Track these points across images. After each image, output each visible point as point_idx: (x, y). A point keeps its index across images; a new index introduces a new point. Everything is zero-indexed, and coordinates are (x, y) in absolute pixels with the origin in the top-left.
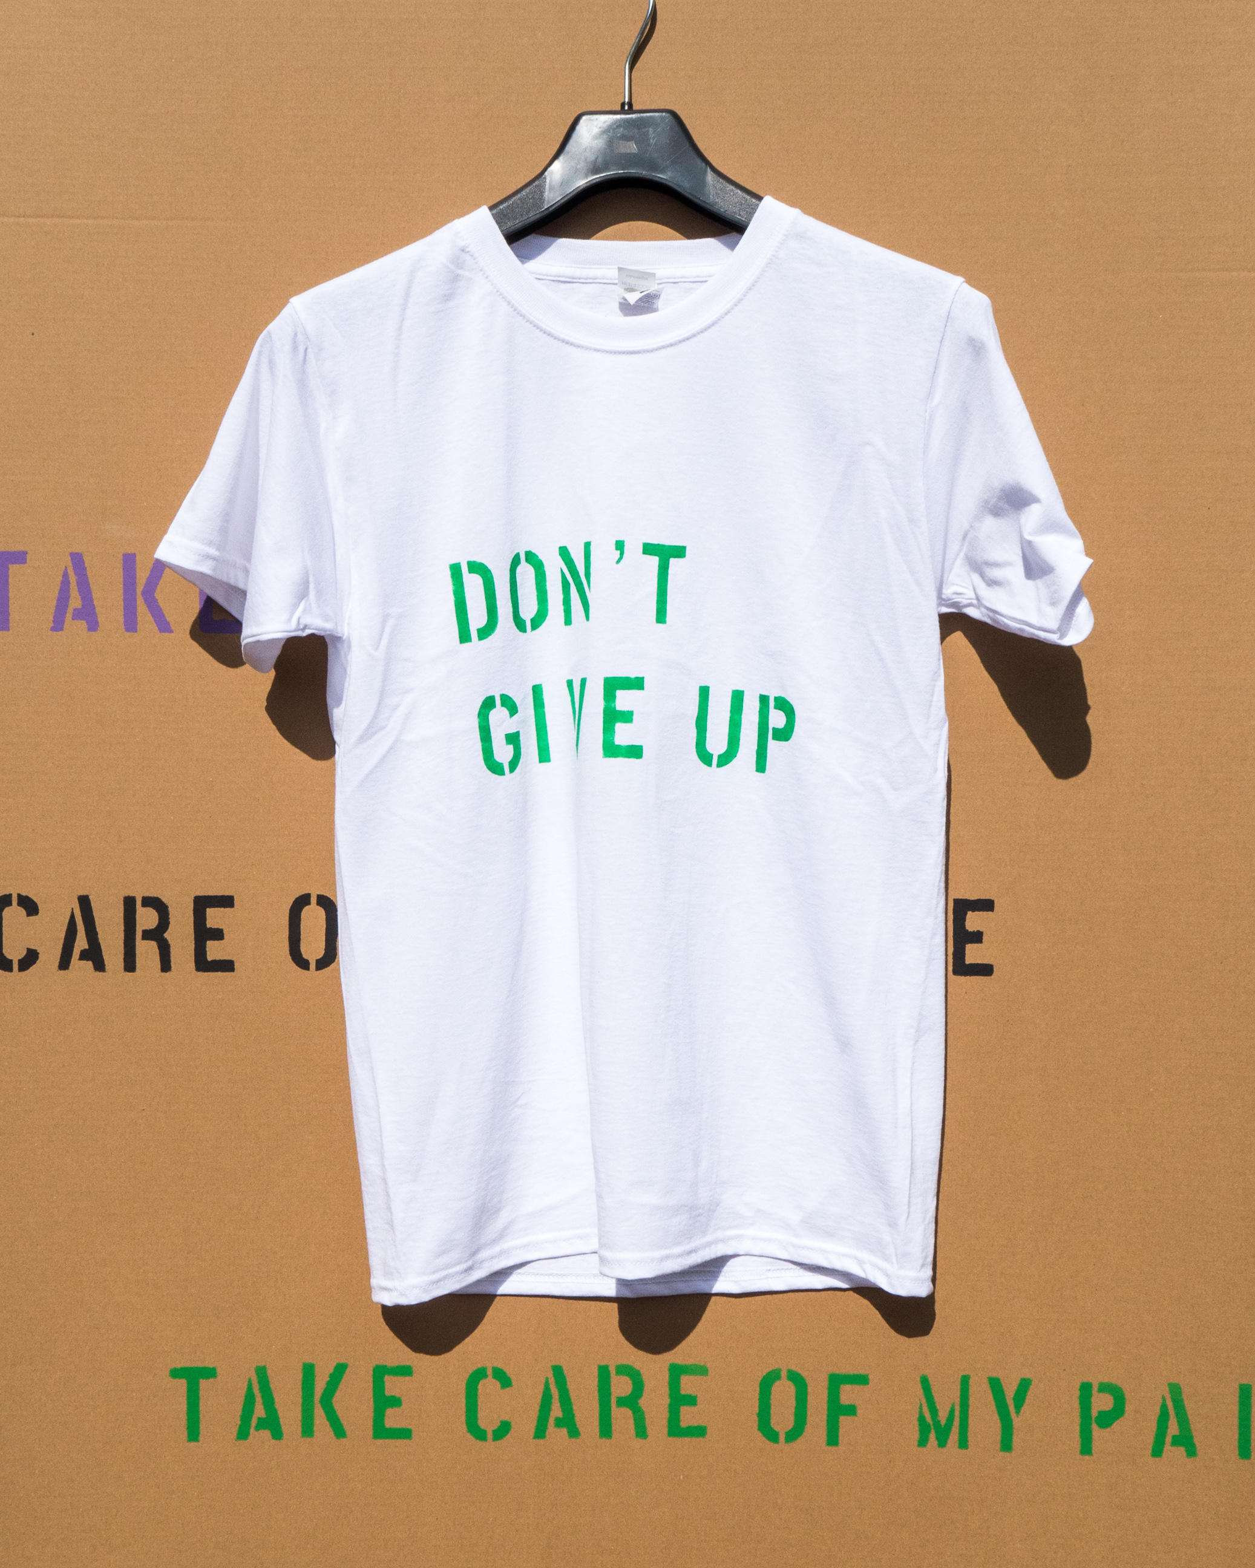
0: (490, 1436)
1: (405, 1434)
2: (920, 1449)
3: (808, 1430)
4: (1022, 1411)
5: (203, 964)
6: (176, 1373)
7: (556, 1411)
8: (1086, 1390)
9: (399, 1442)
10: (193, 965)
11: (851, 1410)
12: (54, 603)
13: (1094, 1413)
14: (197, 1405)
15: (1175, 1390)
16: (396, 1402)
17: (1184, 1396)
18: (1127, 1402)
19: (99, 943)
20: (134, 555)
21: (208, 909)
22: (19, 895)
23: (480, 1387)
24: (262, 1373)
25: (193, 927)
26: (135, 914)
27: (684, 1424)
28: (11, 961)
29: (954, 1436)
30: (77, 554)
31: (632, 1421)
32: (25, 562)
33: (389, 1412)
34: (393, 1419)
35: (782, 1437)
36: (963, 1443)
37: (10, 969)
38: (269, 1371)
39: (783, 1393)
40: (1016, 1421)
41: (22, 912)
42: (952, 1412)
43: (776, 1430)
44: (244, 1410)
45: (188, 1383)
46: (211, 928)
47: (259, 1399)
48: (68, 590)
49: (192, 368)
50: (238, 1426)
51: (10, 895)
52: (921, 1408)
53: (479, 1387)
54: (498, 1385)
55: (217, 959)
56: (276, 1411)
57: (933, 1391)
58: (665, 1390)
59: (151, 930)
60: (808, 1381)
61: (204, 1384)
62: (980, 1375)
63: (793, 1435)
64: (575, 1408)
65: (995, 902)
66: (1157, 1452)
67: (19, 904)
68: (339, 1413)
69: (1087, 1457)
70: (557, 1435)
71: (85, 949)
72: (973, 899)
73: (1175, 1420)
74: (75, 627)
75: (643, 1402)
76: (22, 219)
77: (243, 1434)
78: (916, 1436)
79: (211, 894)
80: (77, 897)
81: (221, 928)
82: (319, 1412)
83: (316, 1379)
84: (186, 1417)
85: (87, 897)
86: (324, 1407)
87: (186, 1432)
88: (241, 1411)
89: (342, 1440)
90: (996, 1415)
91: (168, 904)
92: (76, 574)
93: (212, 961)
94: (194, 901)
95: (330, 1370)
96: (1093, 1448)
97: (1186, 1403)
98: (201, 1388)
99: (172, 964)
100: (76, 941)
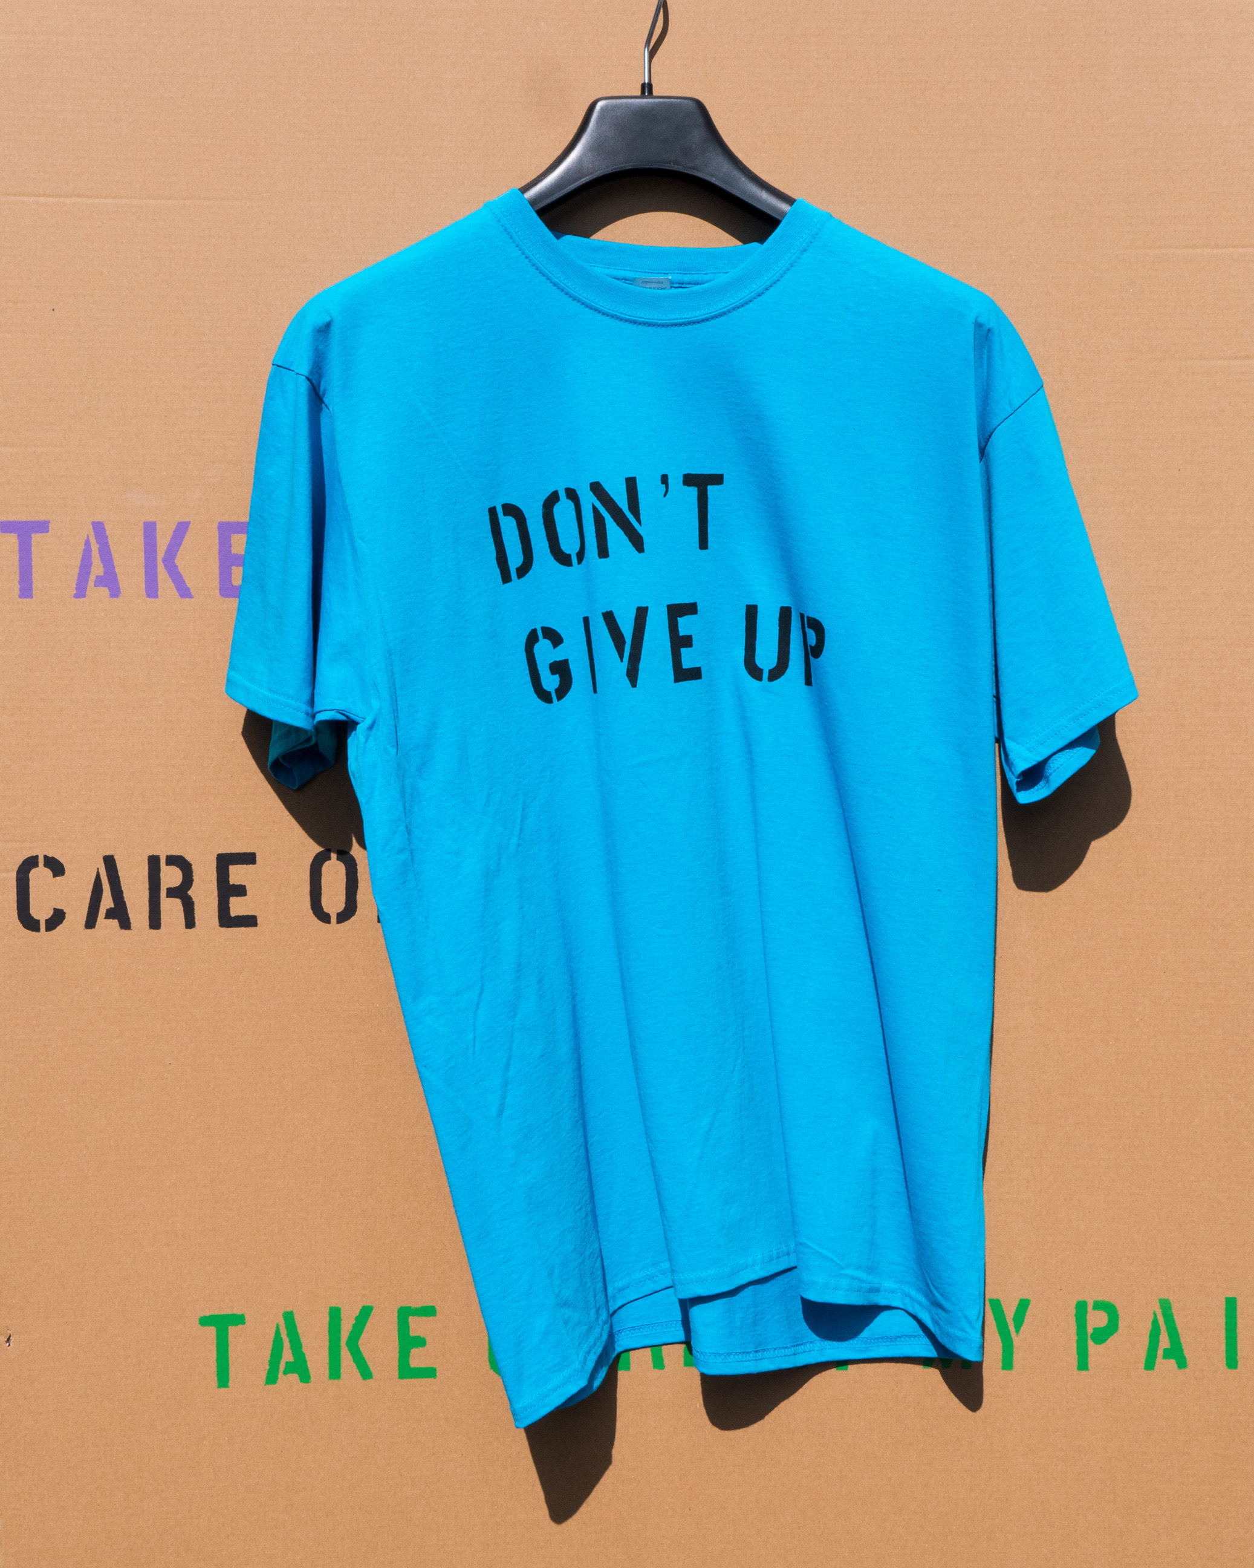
1: (429, 1373)
2: (926, 1371)
4: (1021, 1330)
5: (226, 920)
6: (205, 1321)
8: (1081, 1307)
9: (424, 1381)
10: (216, 921)
12: (77, 570)
13: (1090, 1330)
14: (227, 1351)
15: (1166, 1307)
16: (421, 1342)
17: (1174, 1311)
18: (1120, 1318)
19: (125, 902)
20: (154, 524)
21: (230, 866)
22: (45, 857)
24: (289, 1318)
25: (216, 884)
26: (159, 873)
28: (39, 920)
30: (99, 522)
32: (47, 532)
33: (414, 1352)
34: (418, 1359)
37: (37, 930)
38: (296, 1316)
40: (1016, 1340)
41: (48, 872)
44: (272, 1355)
45: (218, 1331)
46: (234, 885)
47: (286, 1344)
48: (90, 557)
49: (209, 342)
50: (266, 1371)
51: (37, 857)
55: (240, 915)
56: (303, 1355)
59: (175, 888)
61: (232, 1330)
66: (1150, 1365)
67: (46, 865)
68: (366, 1355)
69: (1083, 1372)
71: (111, 908)
73: (1166, 1333)
74: (98, 594)
76: (42, 199)
77: (272, 1378)
79: (233, 851)
80: (102, 858)
81: (243, 884)
82: (345, 1355)
83: (343, 1322)
84: (216, 1364)
85: (112, 857)
86: (350, 1350)
87: (216, 1378)
88: (269, 1356)
89: (369, 1381)
90: (998, 1335)
91: (192, 862)
92: (98, 542)
93: (235, 917)
94: (217, 858)
95: (356, 1313)
96: (1089, 1364)
97: (1176, 1317)
98: (230, 1334)
99: (196, 920)
100: (102, 900)
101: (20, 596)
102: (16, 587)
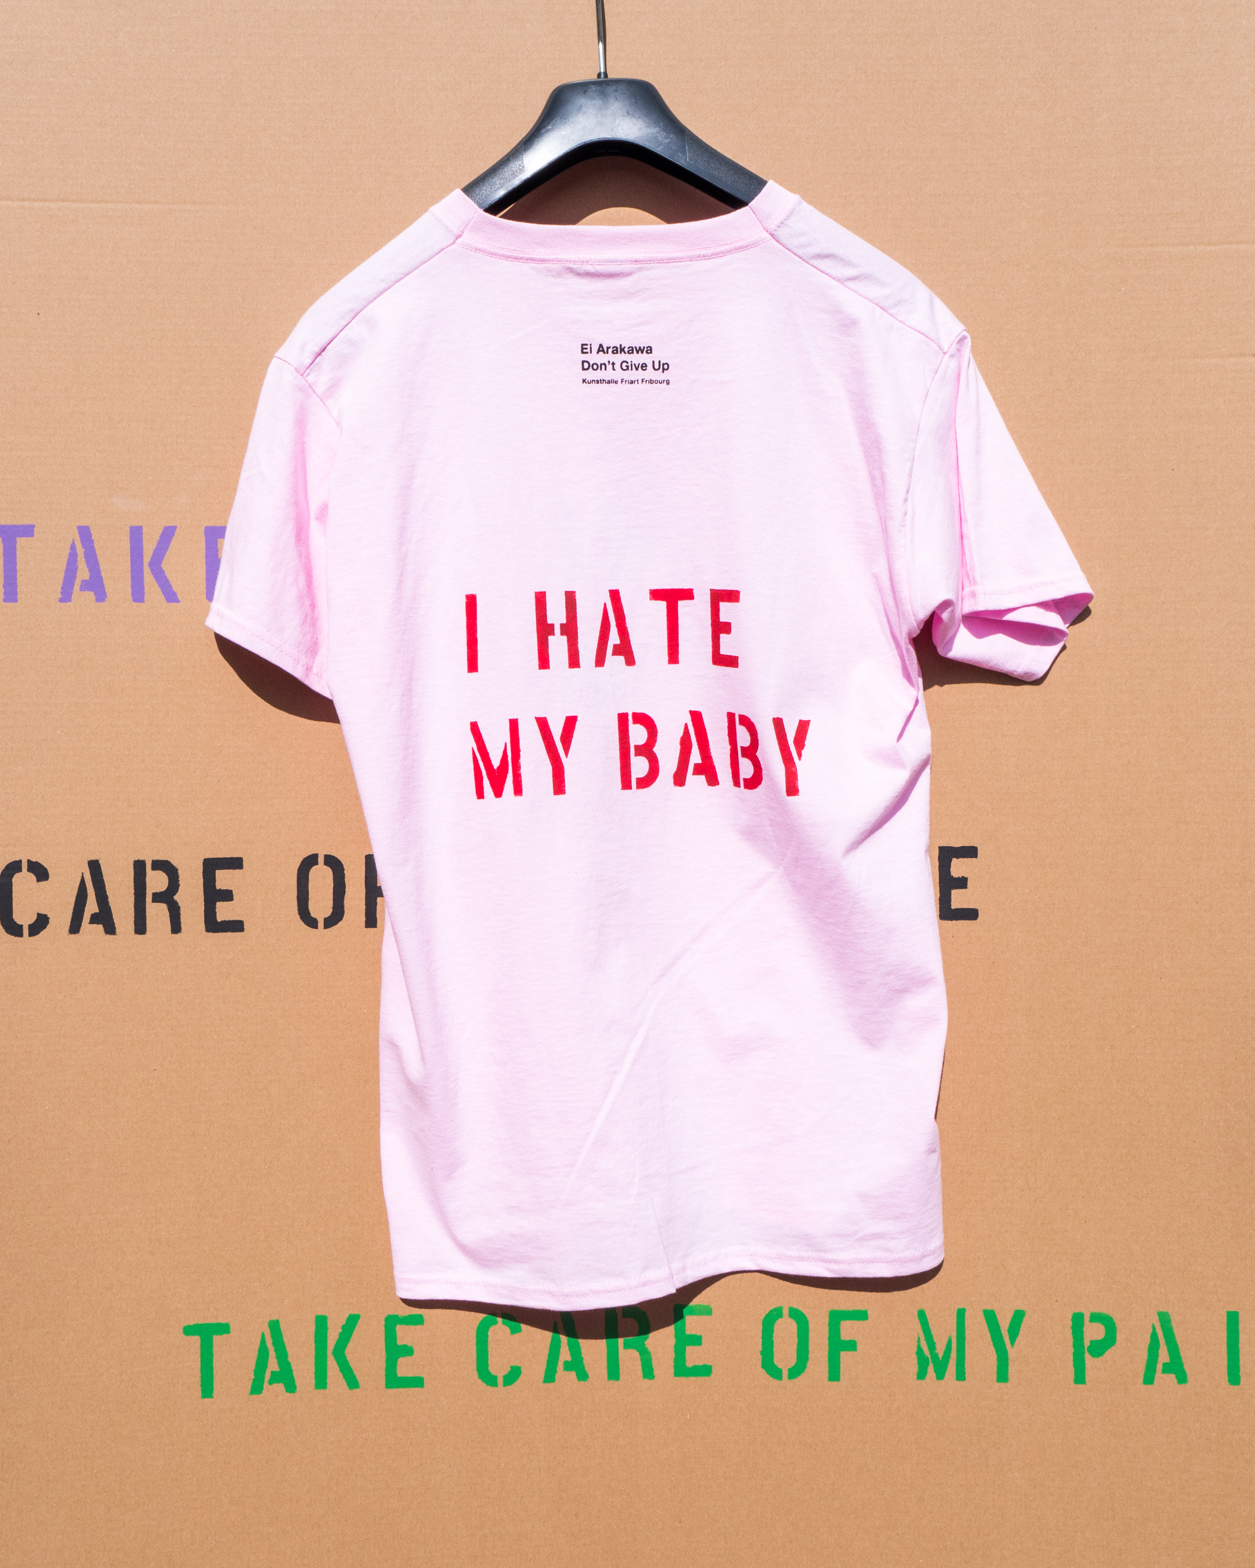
0: (500, 1381)
1: (417, 1382)
2: (920, 1382)
3: (810, 1365)
4: (1016, 1342)
5: (213, 925)
6: (189, 1331)
7: (565, 1356)
8: (1078, 1320)
9: (411, 1391)
10: (203, 925)
11: (852, 1346)
12: (62, 575)
13: (1087, 1344)
14: (211, 1361)
15: (1165, 1319)
16: (408, 1351)
17: (1173, 1325)
18: (1118, 1331)
19: (110, 907)
20: (141, 528)
21: (217, 871)
22: (29, 861)
23: (490, 1333)
24: (275, 1327)
25: (202, 889)
26: (145, 877)
27: (689, 1364)
28: (22, 926)
29: (952, 1368)
30: (85, 527)
31: (639, 1362)
32: (32, 536)
33: (402, 1361)
34: (405, 1368)
35: (785, 1374)
36: (961, 1376)
37: (21, 935)
38: (282, 1326)
39: (786, 1331)
40: (1012, 1352)
41: (32, 877)
42: (949, 1345)
43: (780, 1367)
44: (257, 1364)
45: (202, 1340)
46: (220, 890)
47: (272, 1353)
48: (76, 562)
49: (196, 346)
50: (251, 1381)
51: (20, 861)
52: (919, 1341)
54: (508, 1331)
55: (226, 920)
56: (289, 1364)
57: (930, 1325)
58: (671, 1330)
59: (161, 893)
60: (810, 1318)
61: (217, 1340)
62: (975, 1308)
63: (796, 1371)
64: (583, 1351)
65: (979, 849)
66: (1149, 1379)
67: (29, 870)
68: (352, 1364)
69: (1080, 1386)
70: (566, 1378)
71: (96, 913)
72: (957, 846)
73: (1165, 1347)
74: (83, 598)
75: (650, 1345)
76: (26, 203)
77: (257, 1388)
78: (915, 1369)
79: (220, 856)
80: (87, 862)
81: (230, 889)
82: (332, 1364)
83: (329, 1330)
84: (200, 1374)
85: (97, 861)
86: (337, 1359)
87: (200, 1389)
88: (254, 1366)
89: (355, 1391)
90: (992, 1347)
91: (178, 867)
92: (83, 546)
93: (222, 921)
94: (203, 863)
95: (343, 1321)
96: (1086, 1377)
97: (1175, 1331)
98: (214, 1344)
99: (182, 925)
100: (87, 905)
101: (5, 600)
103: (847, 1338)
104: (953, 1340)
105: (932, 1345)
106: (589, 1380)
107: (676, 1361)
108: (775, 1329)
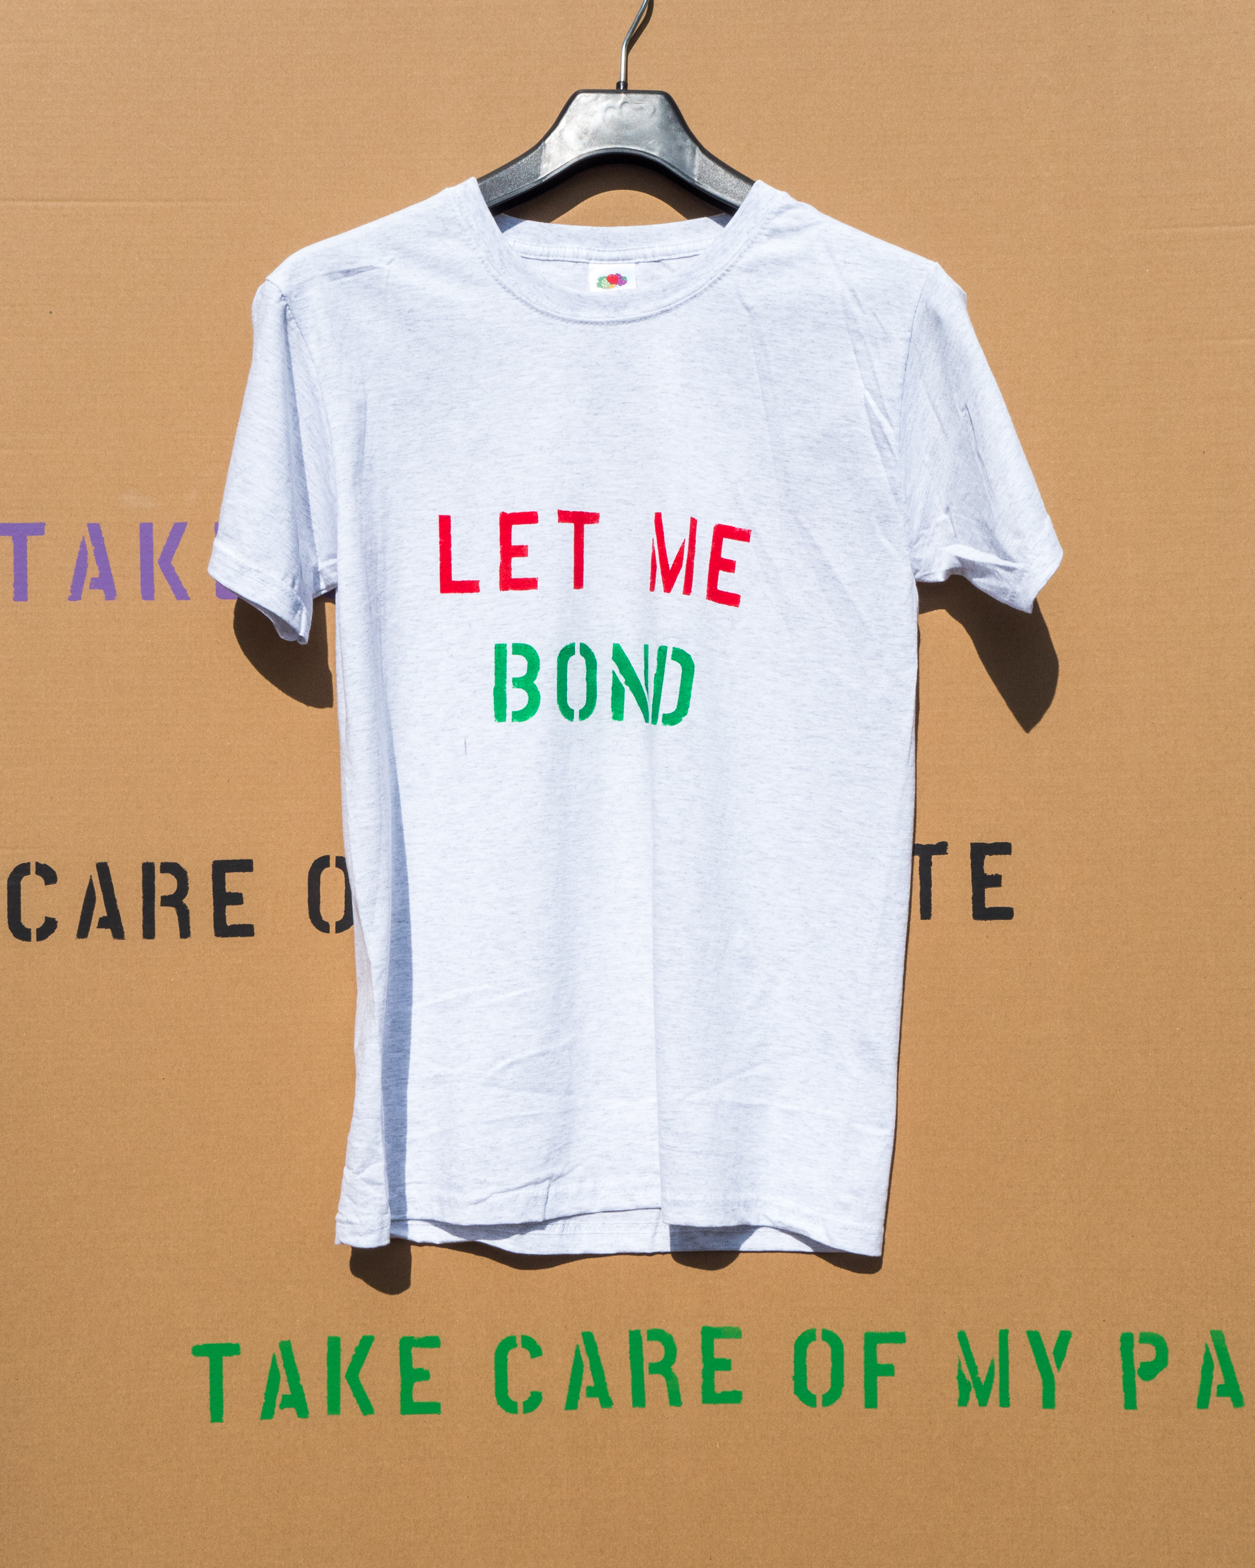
0: (520, 1407)
1: (433, 1408)
2: (961, 1408)
3: (846, 1392)
4: (1063, 1365)
5: (222, 929)
6: (198, 1351)
7: (588, 1380)
8: (1127, 1341)
9: (427, 1417)
10: (212, 930)
11: (889, 1370)
12: (72, 573)
13: (1137, 1365)
14: (221, 1383)
15: (1218, 1338)
16: (424, 1375)
17: (1228, 1344)
18: (1170, 1352)
19: (118, 911)
20: (151, 525)
21: (226, 874)
22: (37, 864)
24: (286, 1348)
25: (212, 892)
26: (154, 881)
27: (718, 1390)
28: (30, 930)
29: (995, 1394)
30: (95, 524)
31: (666, 1388)
32: (43, 534)
33: (417, 1385)
34: (421, 1393)
35: (819, 1401)
36: (1005, 1402)
37: (28, 939)
38: (293, 1346)
39: (819, 1354)
40: (1058, 1376)
41: (40, 880)
42: (992, 1369)
43: (813, 1393)
44: (268, 1387)
45: (211, 1361)
46: (230, 893)
47: (283, 1376)
48: (86, 559)
50: (262, 1404)
51: (29, 864)
52: (960, 1365)
53: (508, 1357)
54: (528, 1354)
55: (236, 924)
56: (301, 1387)
57: (971, 1347)
58: (697, 1355)
59: (170, 896)
60: (844, 1340)
61: (227, 1361)
62: (1018, 1329)
63: (831, 1398)
64: (606, 1376)
65: (1013, 845)
66: (1203, 1402)
67: (37, 873)
68: (366, 1389)
69: (1131, 1411)
70: (589, 1405)
71: (104, 917)
72: (990, 843)
73: (1220, 1370)
74: (93, 596)
75: (676, 1368)
76: (40, 204)
77: (267, 1413)
78: (955, 1394)
79: (230, 858)
80: (95, 865)
81: (240, 892)
82: (345, 1387)
83: (342, 1353)
84: (209, 1397)
85: (105, 864)
86: (350, 1383)
87: (209, 1412)
88: (265, 1389)
89: (369, 1416)
90: (1037, 1370)
91: (187, 870)
92: (93, 544)
93: (231, 926)
94: (213, 865)
95: (356, 1343)
96: (1138, 1401)
97: (1229, 1351)
98: (224, 1365)
99: (191, 930)
100: (95, 909)
101: (15, 599)
102: (11, 590)
103: (884, 1363)
104: (995, 1363)
105: (973, 1369)
106: (613, 1407)
107: (704, 1386)
108: (808, 1353)
